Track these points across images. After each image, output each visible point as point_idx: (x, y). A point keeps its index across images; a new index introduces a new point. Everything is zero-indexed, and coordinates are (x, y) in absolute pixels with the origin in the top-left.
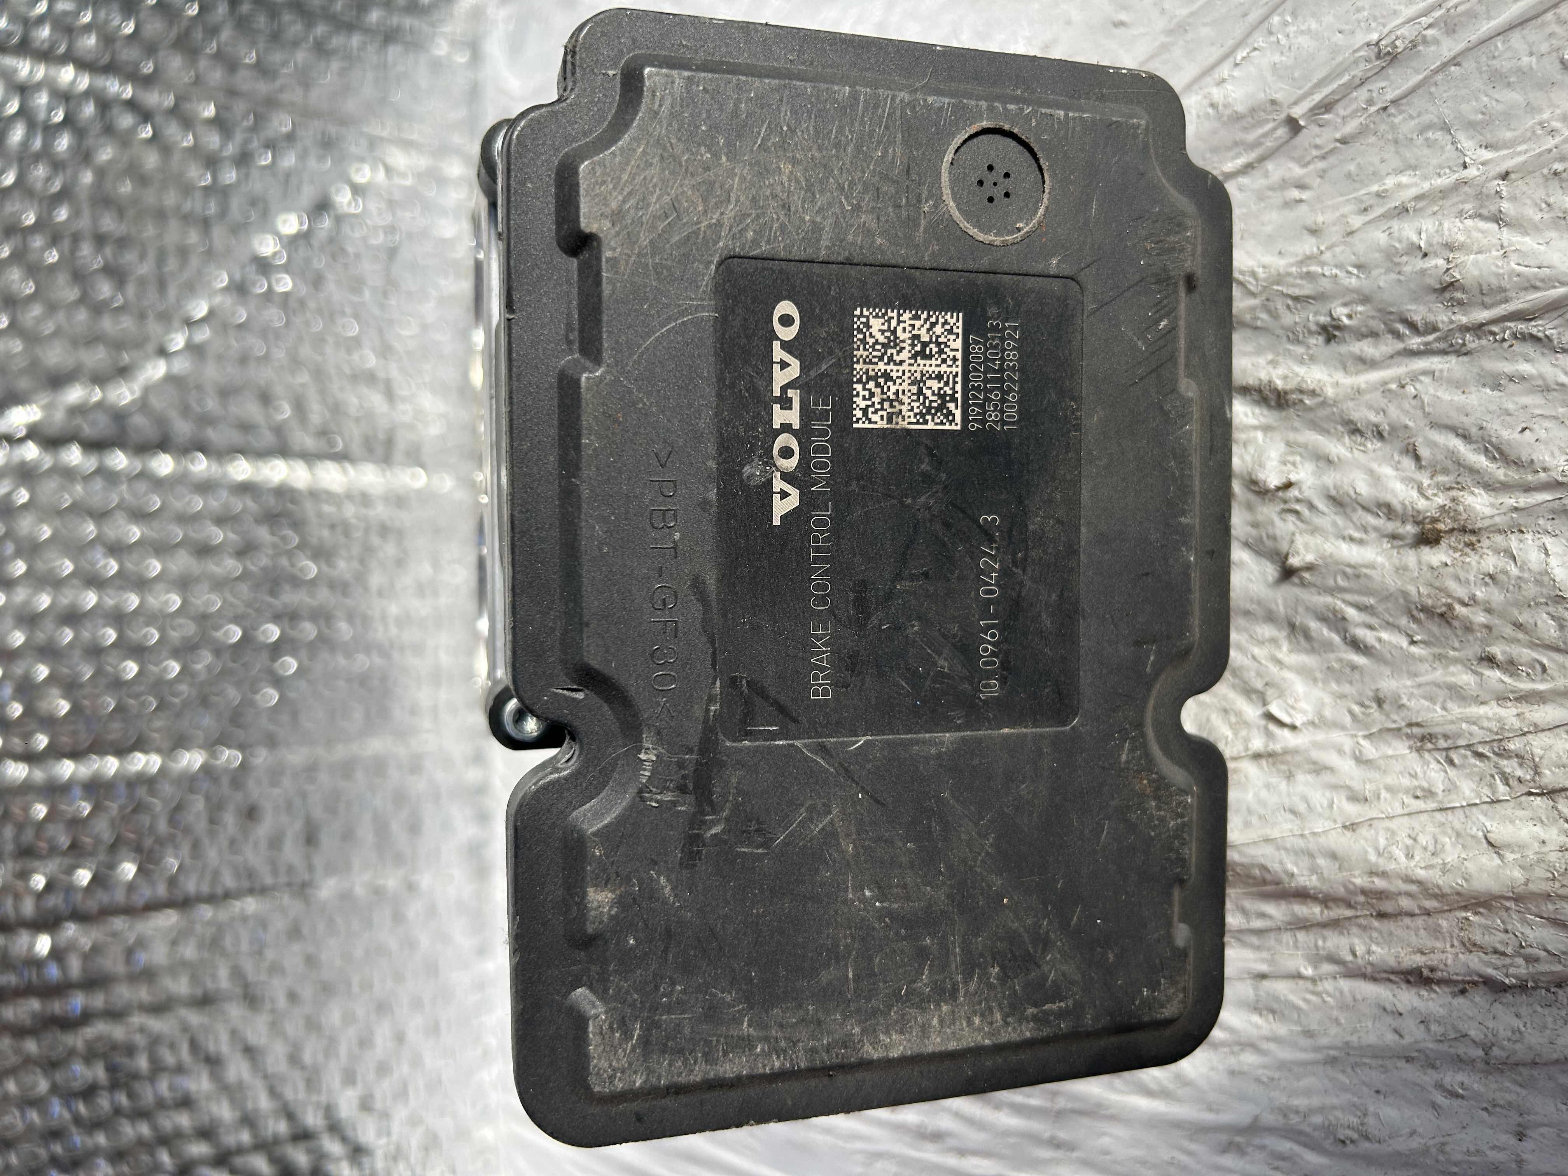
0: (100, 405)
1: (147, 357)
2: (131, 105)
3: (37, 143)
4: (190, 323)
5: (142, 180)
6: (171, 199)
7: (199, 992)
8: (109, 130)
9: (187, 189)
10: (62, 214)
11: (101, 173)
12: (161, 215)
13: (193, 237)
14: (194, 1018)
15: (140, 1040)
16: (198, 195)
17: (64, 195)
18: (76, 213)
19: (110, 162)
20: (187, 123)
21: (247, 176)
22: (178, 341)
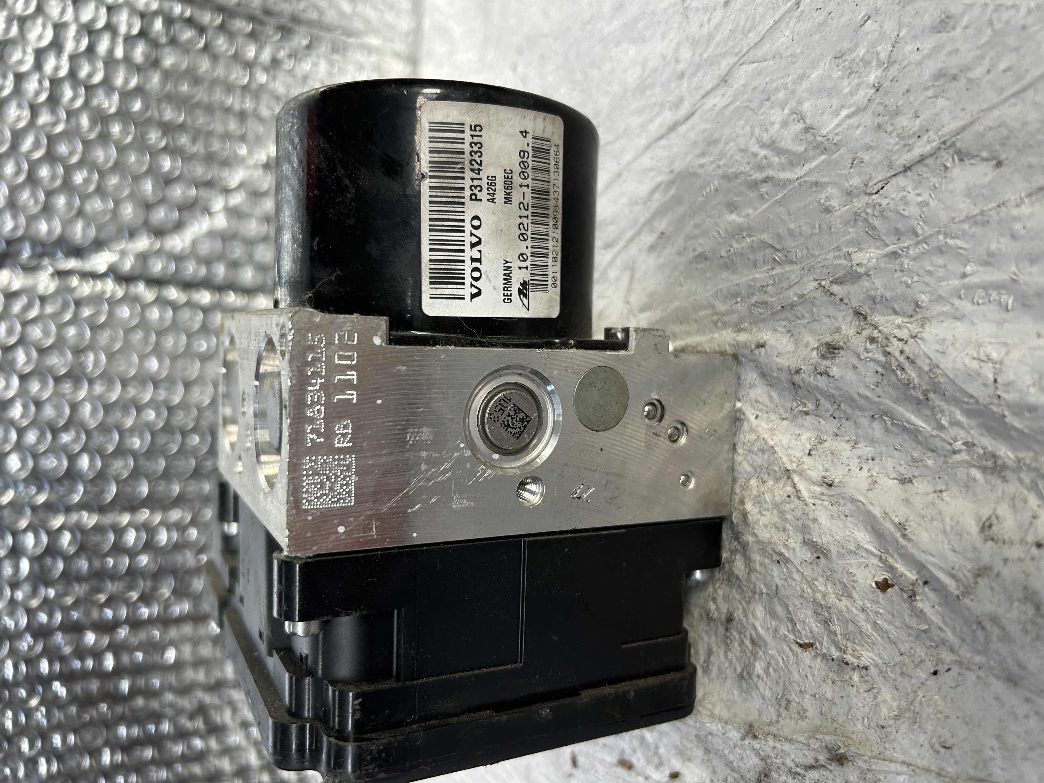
0: (159, 252)
1: (195, 218)
2: (190, 22)
3: (119, 53)
4: (227, 191)
5: (196, 81)
6: (218, 95)
7: (213, 681)
8: (173, 41)
9: (229, 88)
10: (137, 106)
11: (167, 75)
12: (209, 109)
13: (233, 125)
14: (208, 698)
15: (169, 711)
16: (238, 92)
17: (139, 90)
18: (146, 106)
19: (173, 65)
20: (231, 36)
21: (274, 78)
22: (218, 204)
